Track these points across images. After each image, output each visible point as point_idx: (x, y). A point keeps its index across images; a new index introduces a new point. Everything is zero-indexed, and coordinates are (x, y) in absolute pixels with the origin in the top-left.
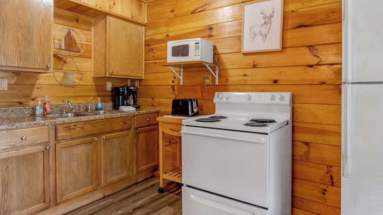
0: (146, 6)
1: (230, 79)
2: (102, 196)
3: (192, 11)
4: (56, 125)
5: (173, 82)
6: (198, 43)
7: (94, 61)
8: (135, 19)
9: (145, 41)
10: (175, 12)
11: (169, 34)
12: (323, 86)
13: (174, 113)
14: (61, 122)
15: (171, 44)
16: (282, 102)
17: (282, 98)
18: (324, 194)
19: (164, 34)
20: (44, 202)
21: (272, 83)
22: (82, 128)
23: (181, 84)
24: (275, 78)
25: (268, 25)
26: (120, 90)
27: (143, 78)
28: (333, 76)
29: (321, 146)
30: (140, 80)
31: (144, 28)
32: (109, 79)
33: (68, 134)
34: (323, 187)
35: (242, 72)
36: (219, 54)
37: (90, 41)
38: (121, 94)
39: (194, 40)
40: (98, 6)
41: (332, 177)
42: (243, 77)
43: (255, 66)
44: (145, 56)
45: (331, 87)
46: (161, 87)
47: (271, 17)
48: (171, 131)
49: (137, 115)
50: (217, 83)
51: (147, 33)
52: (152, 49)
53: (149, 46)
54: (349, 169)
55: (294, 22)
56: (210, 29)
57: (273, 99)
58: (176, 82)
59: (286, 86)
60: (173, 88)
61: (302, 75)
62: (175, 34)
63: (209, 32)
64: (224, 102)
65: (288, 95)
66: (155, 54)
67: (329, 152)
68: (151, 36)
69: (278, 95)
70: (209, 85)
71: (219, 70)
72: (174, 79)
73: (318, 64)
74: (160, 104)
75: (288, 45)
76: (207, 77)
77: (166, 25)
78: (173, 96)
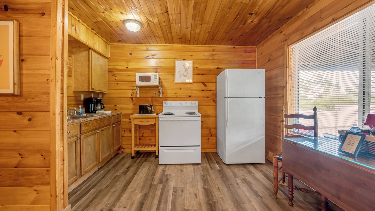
0: (109, 47)
1: (168, 94)
2: (98, 169)
3: (145, 57)
4: (80, 123)
5: (132, 95)
6: (156, 76)
7: (74, 79)
8: (104, 54)
9: (108, 68)
10: (133, 55)
11: (128, 67)
12: (208, 99)
13: (140, 113)
14: (83, 121)
15: (138, 75)
16: (195, 105)
17: (195, 104)
18: (208, 140)
19: (124, 66)
20: (76, 175)
21: (189, 97)
22: (92, 124)
23: (138, 97)
24: (190, 95)
25: (187, 71)
26: (93, 100)
27: (107, 92)
28: (211, 95)
29: (207, 122)
30: (104, 94)
31: (107, 60)
32: (82, 92)
33: (87, 129)
34: (208, 137)
35: (175, 91)
36: (162, 82)
37: (71, 64)
38: (94, 103)
39: (154, 74)
40: (87, 43)
41: (211, 133)
42: (175, 94)
43: (180, 89)
44: (108, 78)
45: (211, 99)
46: (122, 98)
48: (140, 123)
49: (114, 115)
50: (161, 97)
51: (110, 64)
52: (114, 75)
53: (112, 72)
54: (228, 124)
55: (198, 72)
56: (157, 69)
57: (192, 104)
58: (134, 96)
59: (195, 98)
60: (132, 99)
61: (200, 94)
62: (132, 67)
63: (156, 70)
64: (168, 106)
65: (197, 102)
66: (118, 78)
67: (210, 124)
68: (113, 67)
69: (194, 102)
70: (156, 98)
71: (162, 90)
72: (132, 94)
73: (206, 90)
74: (121, 109)
75: (195, 81)
76: (155, 94)
77: (126, 61)
78: (132, 104)
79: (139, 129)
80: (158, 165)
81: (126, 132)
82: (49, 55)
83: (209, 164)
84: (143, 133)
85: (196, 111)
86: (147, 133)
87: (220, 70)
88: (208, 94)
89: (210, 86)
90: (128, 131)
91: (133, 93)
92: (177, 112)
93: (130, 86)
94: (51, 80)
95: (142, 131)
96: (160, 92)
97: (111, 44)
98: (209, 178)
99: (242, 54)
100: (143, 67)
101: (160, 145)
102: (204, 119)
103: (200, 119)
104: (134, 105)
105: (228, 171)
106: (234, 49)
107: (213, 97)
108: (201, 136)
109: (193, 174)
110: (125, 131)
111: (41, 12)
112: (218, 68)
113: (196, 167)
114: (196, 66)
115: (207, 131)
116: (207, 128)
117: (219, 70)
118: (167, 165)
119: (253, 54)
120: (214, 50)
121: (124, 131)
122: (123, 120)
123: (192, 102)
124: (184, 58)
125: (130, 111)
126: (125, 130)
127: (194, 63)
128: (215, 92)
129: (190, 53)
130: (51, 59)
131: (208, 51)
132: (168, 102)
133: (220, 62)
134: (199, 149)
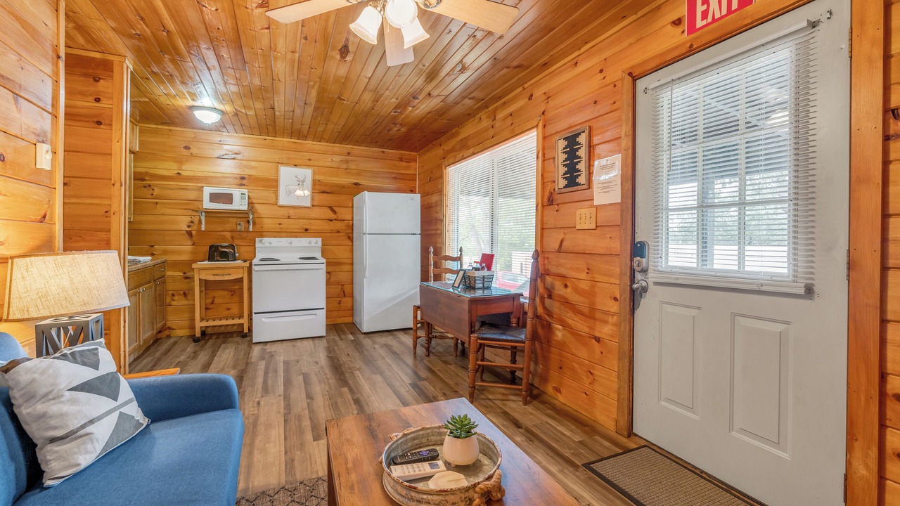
0: (138, 130)
1: (264, 226)
3: (219, 156)
5: (189, 226)
6: (244, 194)
9: (134, 172)
10: (191, 150)
11: (180, 172)
12: (339, 234)
13: (211, 259)
15: (208, 191)
16: (316, 245)
17: (316, 243)
18: (340, 304)
19: (172, 171)
21: (304, 231)
22: (133, 278)
23: (203, 229)
24: (307, 227)
27: (132, 220)
28: (344, 228)
29: (338, 273)
31: (132, 156)
34: (339, 299)
35: (278, 221)
36: (253, 204)
39: (238, 190)
41: (344, 292)
42: (278, 225)
43: (289, 217)
44: (134, 192)
45: (343, 234)
46: (167, 232)
47: (303, 181)
48: (213, 277)
49: (155, 265)
50: (251, 230)
51: (139, 164)
52: (150, 186)
53: (143, 180)
54: (367, 274)
55: (320, 188)
56: (243, 178)
57: (310, 243)
58: (195, 227)
59: (316, 234)
60: (190, 234)
61: (326, 226)
62: (191, 174)
63: (242, 181)
64: (266, 247)
65: (319, 240)
66: (156, 192)
67: (342, 276)
68: (148, 170)
69: (313, 240)
70: (242, 231)
71: (253, 218)
72: (191, 224)
73: (336, 220)
74: (165, 252)
75: (315, 204)
76: (239, 224)
77: (177, 162)
78: (190, 243)
79: (206, 290)
80: (251, 344)
81: (176, 298)
82: (111, 179)
83: (339, 336)
84: (214, 297)
85: (318, 255)
86: (221, 296)
87: (359, 187)
88: (338, 225)
89: (344, 214)
90: (180, 295)
91: (192, 222)
92: (284, 257)
93: (185, 209)
94: (112, 214)
95: (212, 294)
96: (249, 222)
97: (141, 125)
98: (336, 348)
99: (396, 162)
100: (212, 175)
101: (254, 311)
102: (331, 269)
103: (324, 266)
104: (193, 244)
105: (367, 342)
106: (382, 154)
107: (348, 231)
108: (327, 298)
109: (313, 347)
110: (173, 295)
111: (96, 120)
112: (356, 184)
113: (317, 341)
114: (318, 177)
115: (337, 290)
116: (338, 283)
117: (357, 188)
118: (266, 343)
119: (412, 164)
120: (349, 153)
121: (171, 295)
122: (169, 273)
123: (312, 239)
124: (296, 164)
125: (185, 257)
126: (174, 292)
127: (314, 173)
128: (351, 224)
129: (308, 155)
130: (114, 185)
131: (339, 154)
132: (265, 240)
133: (359, 173)
134: (322, 314)
